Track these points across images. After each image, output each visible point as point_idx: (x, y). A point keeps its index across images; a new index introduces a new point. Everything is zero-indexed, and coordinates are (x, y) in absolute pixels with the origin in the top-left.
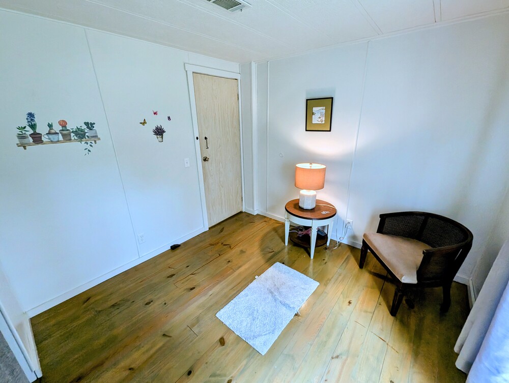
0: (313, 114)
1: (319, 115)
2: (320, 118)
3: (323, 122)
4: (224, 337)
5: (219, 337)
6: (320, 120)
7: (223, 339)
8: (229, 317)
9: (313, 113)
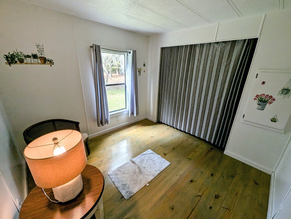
8: (164, 162)
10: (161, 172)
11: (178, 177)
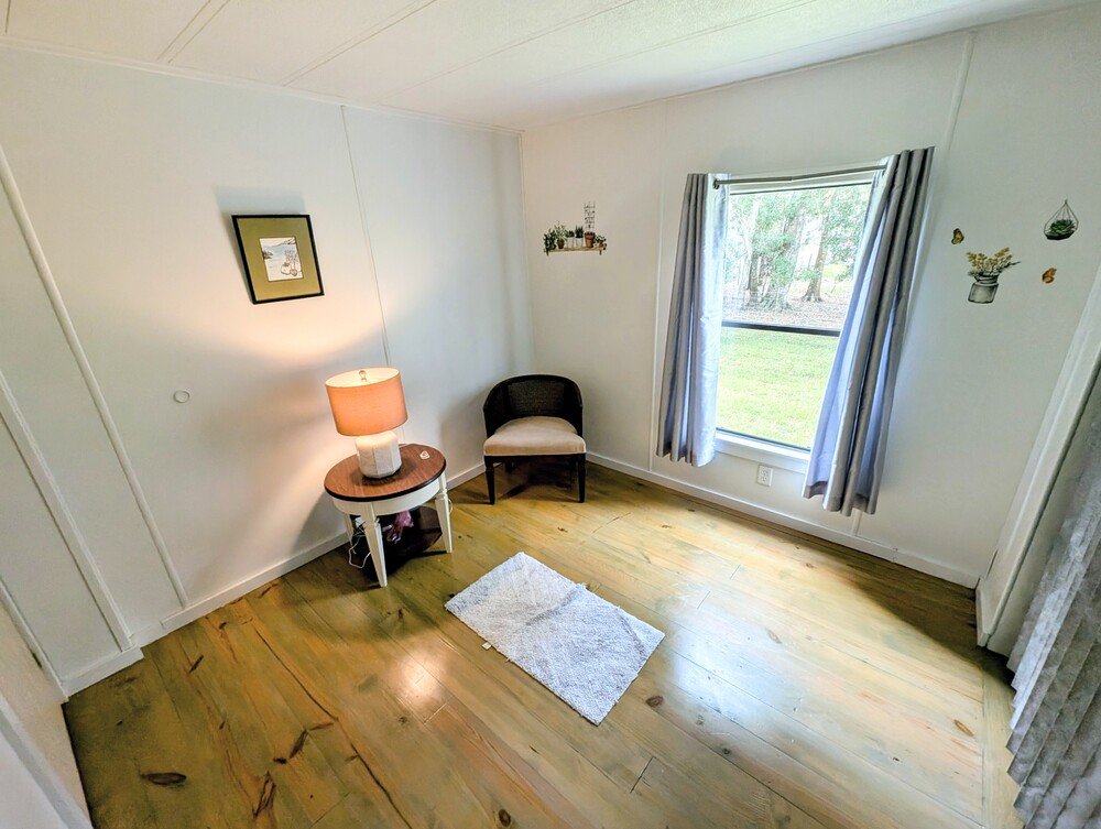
0: (265, 255)
1: (284, 259)
2: (286, 265)
3: (300, 276)
4: (646, 697)
5: (647, 708)
6: (287, 270)
7: (650, 700)
8: (601, 693)
9: (263, 254)
10: (540, 683)
11: (526, 753)
